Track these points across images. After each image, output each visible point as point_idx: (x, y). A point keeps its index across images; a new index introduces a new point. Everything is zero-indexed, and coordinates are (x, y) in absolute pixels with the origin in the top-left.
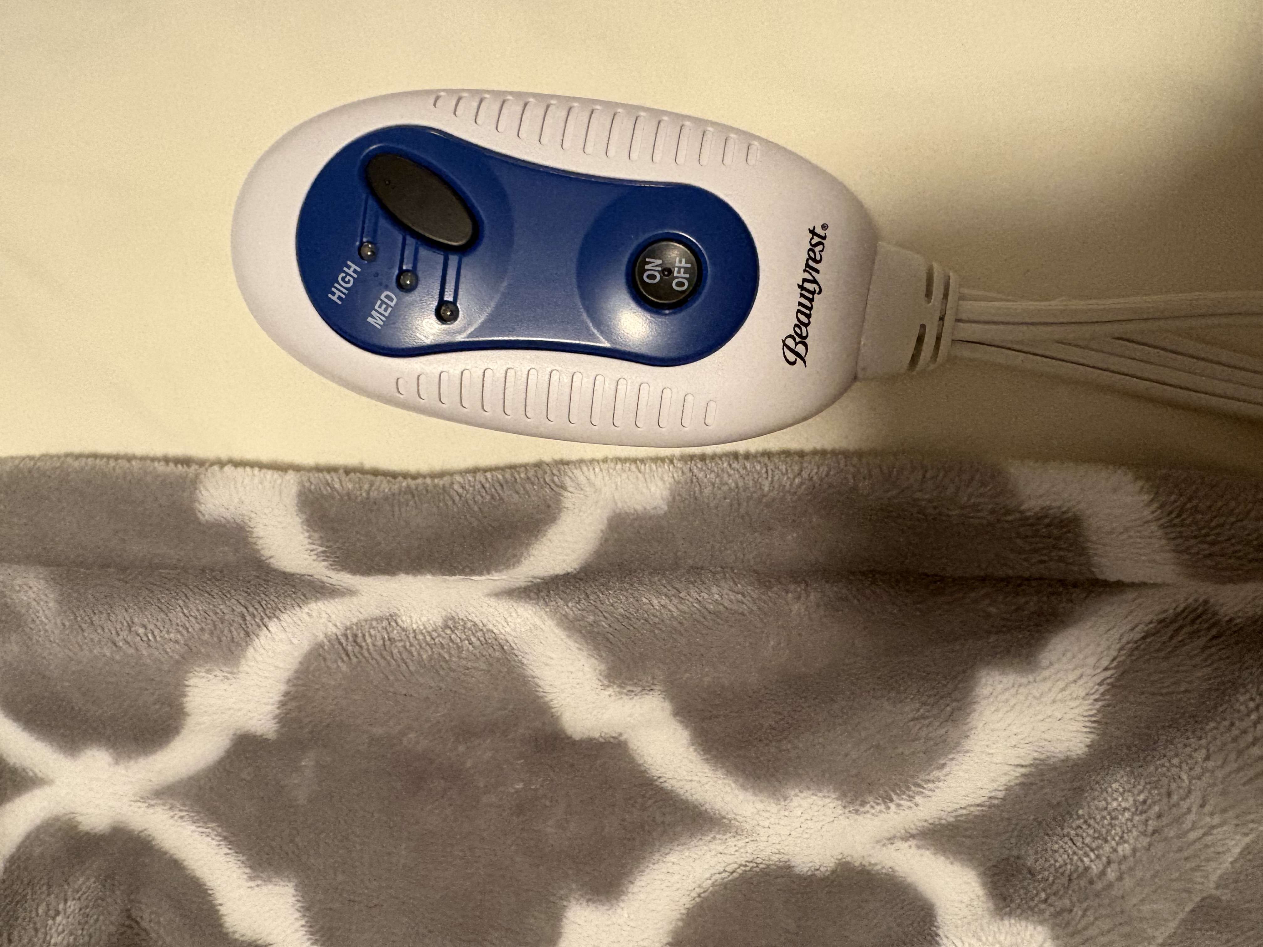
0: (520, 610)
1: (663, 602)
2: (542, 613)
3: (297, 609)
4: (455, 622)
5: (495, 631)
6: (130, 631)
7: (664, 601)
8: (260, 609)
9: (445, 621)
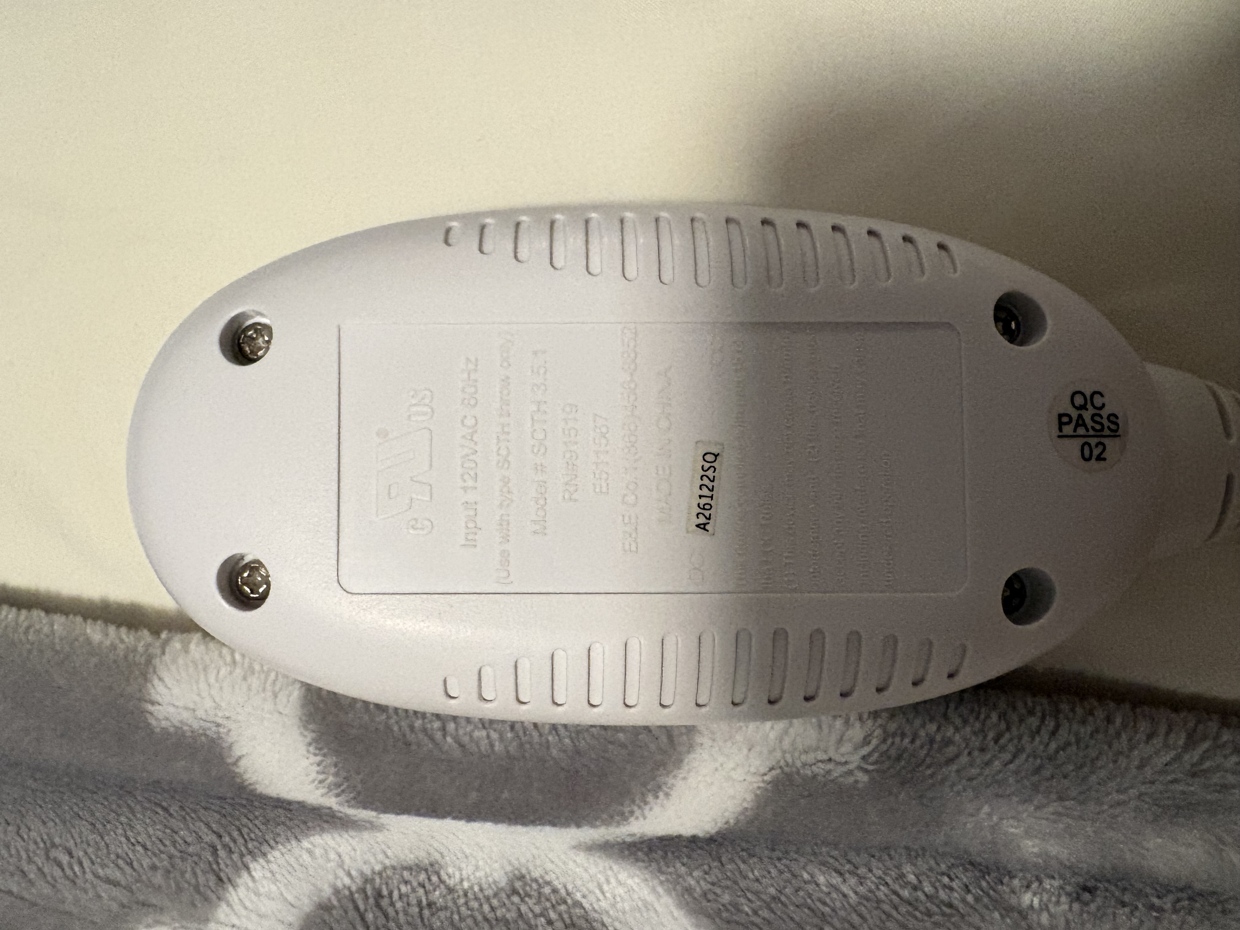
0: (623, 876)
1: (834, 882)
2: (656, 882)
3: (294, 842)
4: (525, 884)
5: (586, 905)
6: (48, 858)
7: (836, 880)
8: (240, 841)
9: (511, 882)
